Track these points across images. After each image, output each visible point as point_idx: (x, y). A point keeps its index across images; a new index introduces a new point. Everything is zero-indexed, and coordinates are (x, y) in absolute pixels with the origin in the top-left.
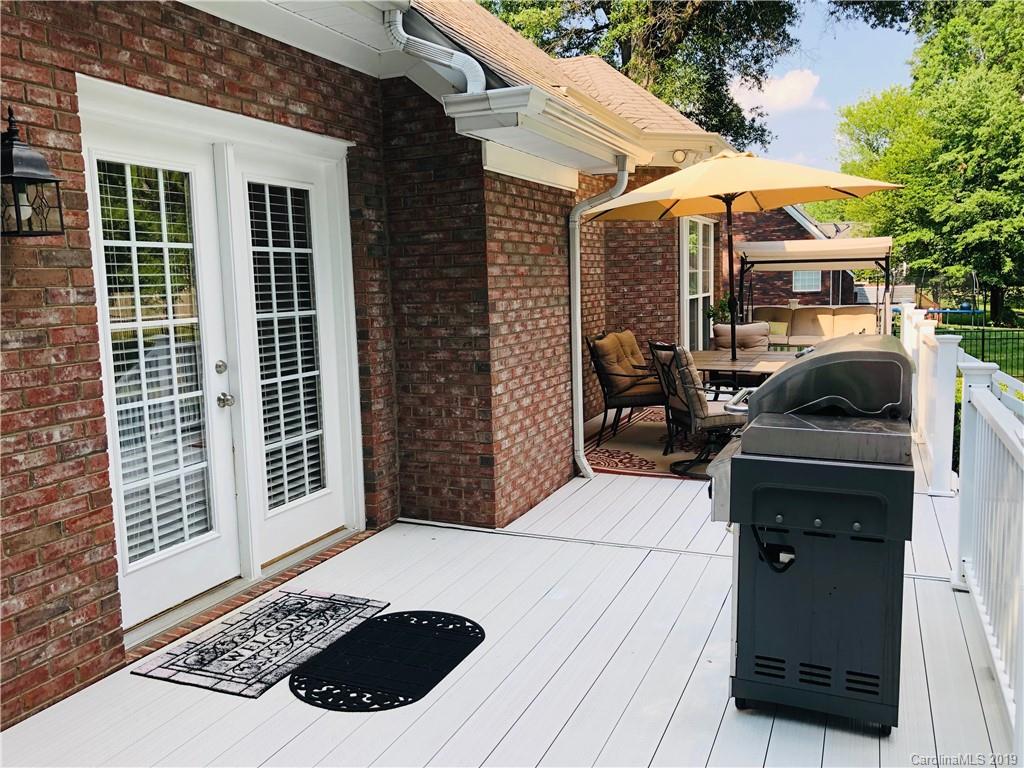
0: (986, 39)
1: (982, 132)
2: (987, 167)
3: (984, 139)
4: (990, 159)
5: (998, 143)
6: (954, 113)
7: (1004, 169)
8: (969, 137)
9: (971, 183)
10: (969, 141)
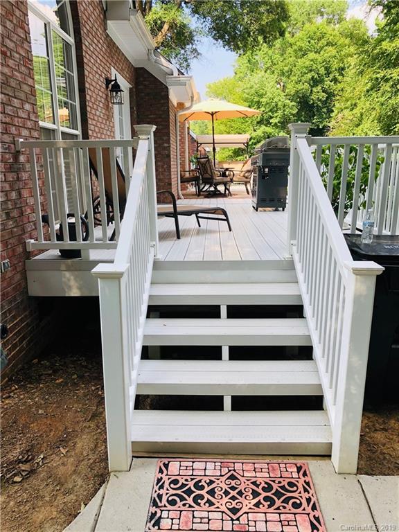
0: (264, 58)
1: (264, 100)
2: (265, 116)
3: (264, 104)
4: (266, 113)
5: (270, 106)
6: (253, 91)
7: (272, 118)
8: (258, 103)
9: (260, 123)
10: (259, 104)
